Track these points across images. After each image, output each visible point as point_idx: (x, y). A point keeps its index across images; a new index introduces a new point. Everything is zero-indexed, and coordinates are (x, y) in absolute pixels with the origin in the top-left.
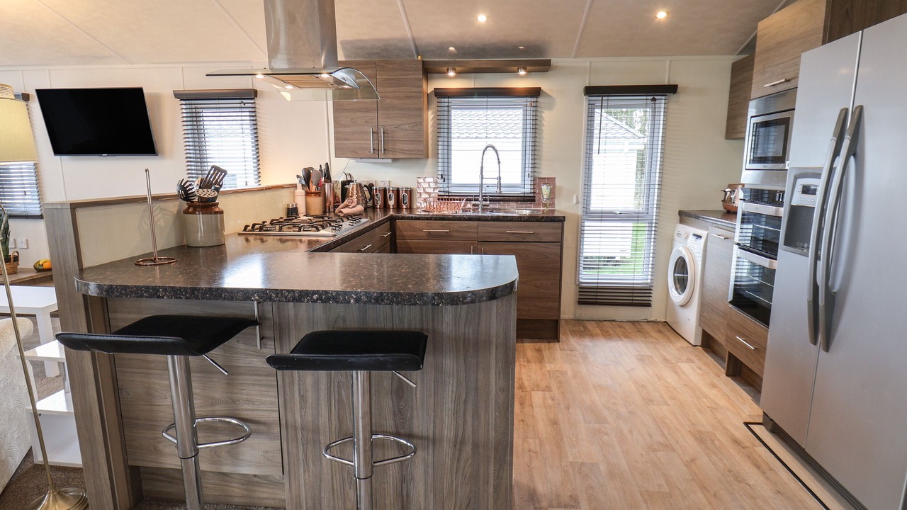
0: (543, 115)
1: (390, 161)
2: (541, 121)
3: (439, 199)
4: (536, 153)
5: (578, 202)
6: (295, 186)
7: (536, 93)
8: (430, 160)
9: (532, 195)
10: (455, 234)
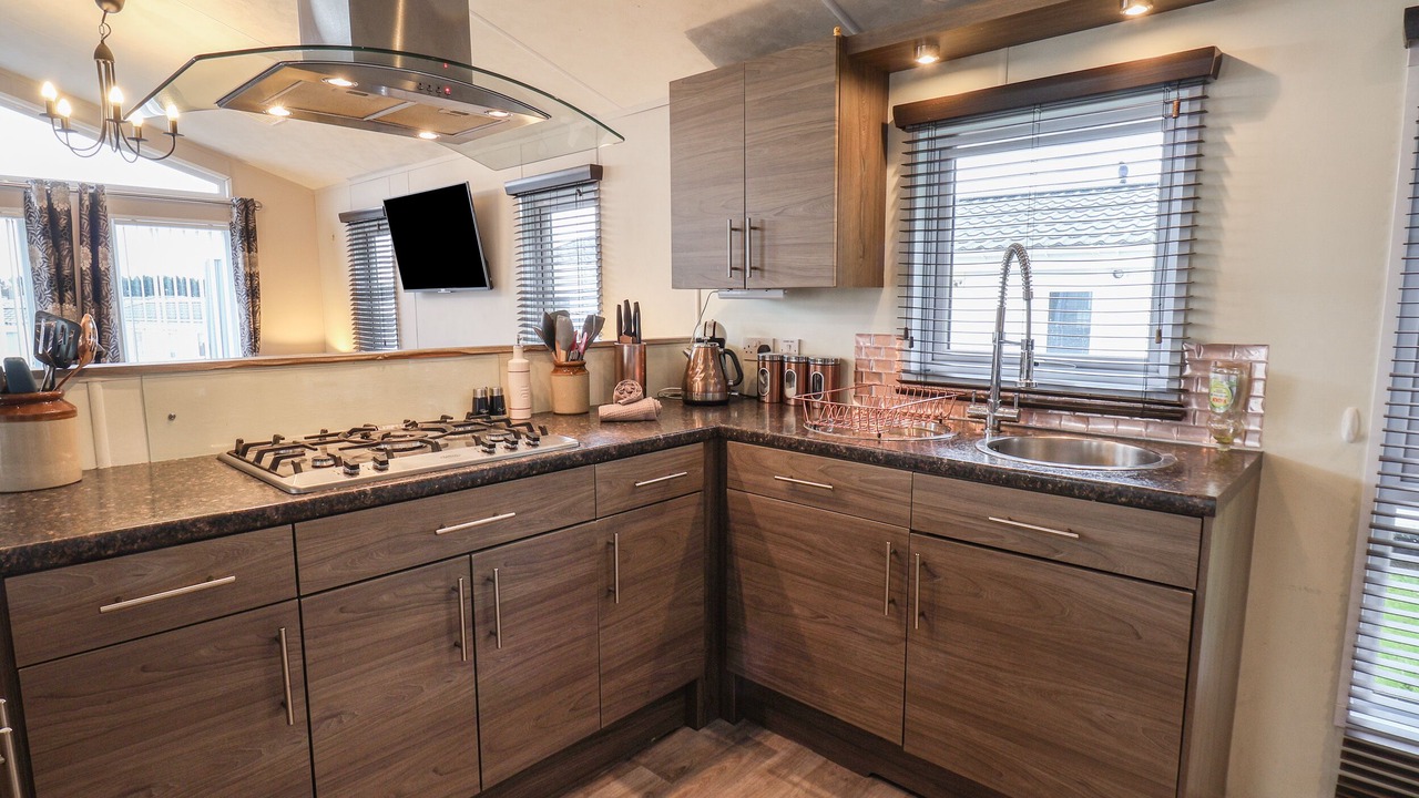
0: (1228, 138)
1: (780, 294)
2: (1219, 159)
3: (897, 391)
4: (1197, 263)
5: (1358, 437)
6: (508, 351)
7: (1202, 69)
8: (888, 293)
9: (1174, 398)
10: (851, 497)
